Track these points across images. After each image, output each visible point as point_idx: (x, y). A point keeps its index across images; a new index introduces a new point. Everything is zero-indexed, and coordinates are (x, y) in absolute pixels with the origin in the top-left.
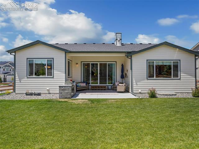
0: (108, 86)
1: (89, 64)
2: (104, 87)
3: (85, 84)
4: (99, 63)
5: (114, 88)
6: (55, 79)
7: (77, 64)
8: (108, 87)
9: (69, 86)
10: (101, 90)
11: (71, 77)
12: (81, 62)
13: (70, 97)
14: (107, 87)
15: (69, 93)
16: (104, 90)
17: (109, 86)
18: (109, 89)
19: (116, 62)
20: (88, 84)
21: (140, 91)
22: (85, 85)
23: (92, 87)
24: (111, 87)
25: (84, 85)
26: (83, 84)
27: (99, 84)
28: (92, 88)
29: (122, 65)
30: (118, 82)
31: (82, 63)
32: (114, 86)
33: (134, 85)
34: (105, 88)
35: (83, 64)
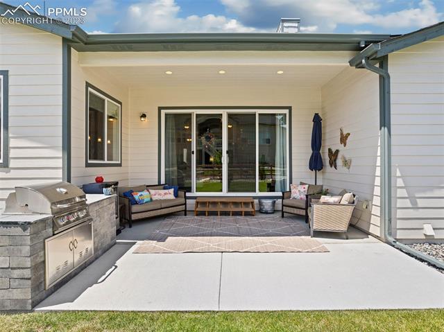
0: (260, 198)
1: (190, 115)
2: (246, 204)
3: (172, 191)
4: (224, 113)
5: (286, 209)
6: (13, 174)
7: (144, 116)
8: (260, 204)
9: (16, 224)
10: (235, 214)
11: (120, 165)
12: (160, 109)
13: (24, 301)
14: (256, 201)
15: (16, 273)
16: (247, 214)
17: (263, 201)
18: (266, 213)
19: (290, 108)
20: (181, 193)
21: (428, 229)
22: (172, 197)
23: (197, 203)
24: (274, 203)
25: (169, 194)
26: (163, 192)
27: (224, 193)
28: (200, 209)
29: (317, 120)
30: (302, 184)
31: (163, 112)
32: (286, 202)
33: (400, 203)
34: (250, 209)
35: (166, 115)
